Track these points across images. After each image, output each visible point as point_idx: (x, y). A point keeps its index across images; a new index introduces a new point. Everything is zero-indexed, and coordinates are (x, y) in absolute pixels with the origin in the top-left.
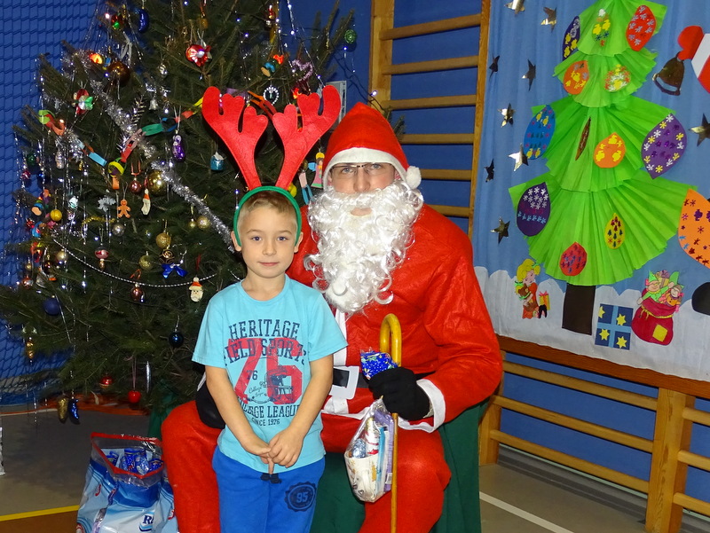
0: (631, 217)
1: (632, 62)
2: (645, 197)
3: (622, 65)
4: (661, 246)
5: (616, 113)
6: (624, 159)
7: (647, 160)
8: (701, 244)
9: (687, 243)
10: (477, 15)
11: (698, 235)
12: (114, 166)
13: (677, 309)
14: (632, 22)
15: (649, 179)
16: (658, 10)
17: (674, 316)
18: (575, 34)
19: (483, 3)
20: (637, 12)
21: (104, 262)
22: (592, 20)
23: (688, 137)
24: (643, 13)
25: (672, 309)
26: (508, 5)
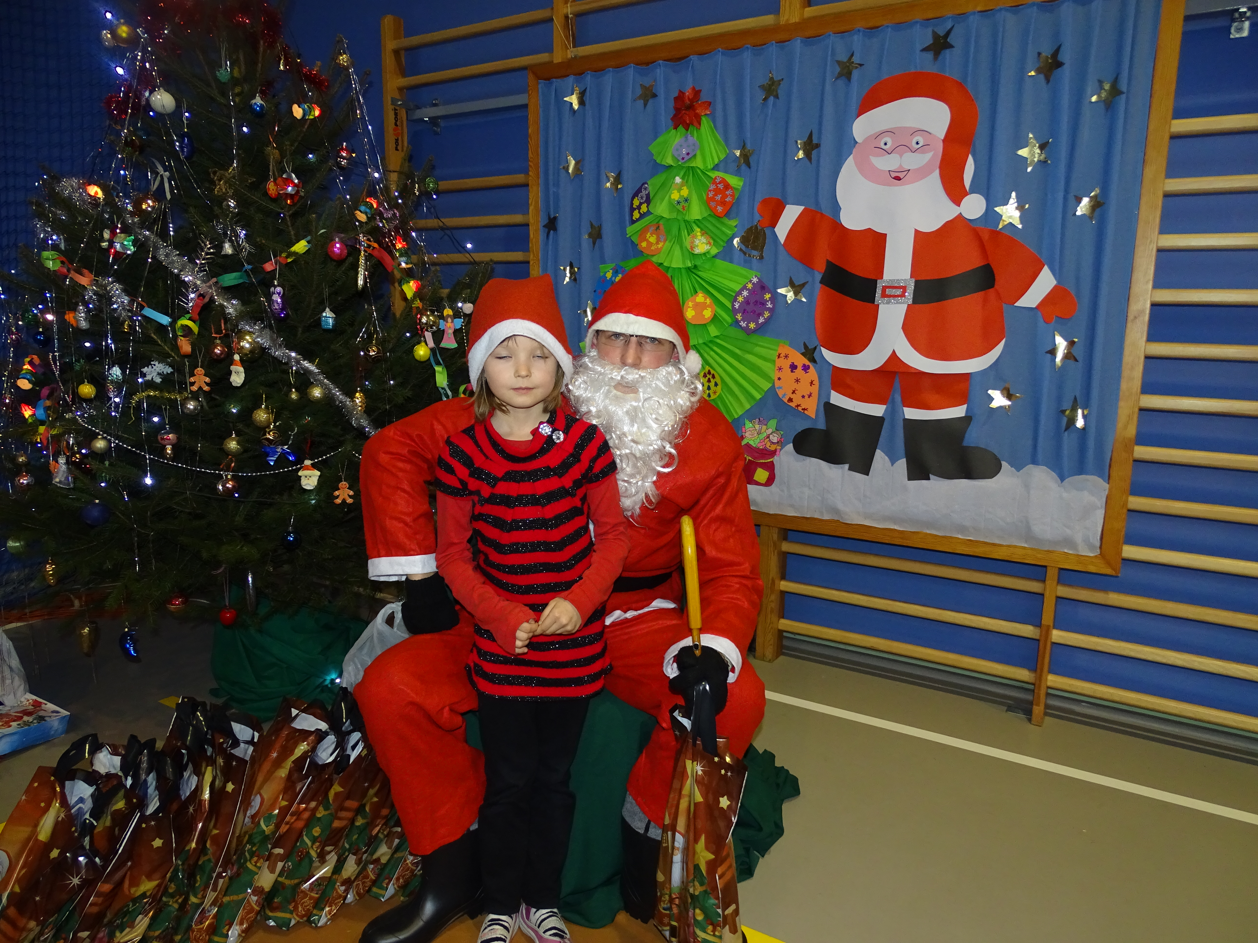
0: (725, 370)
1: (711, 227)
2: (737, 351)
3: (702, 230)
4: (758, 396)
5: (700, 273)
6: (715, 318)
7: (739, 317)
8: (799, 394)
9: (784, 393)
10: (523, 175)
11: (795, 386)
12: (187, 326)
13: (777, 453)
14: (710, 191)
15: (741, 335)
16: (735, 181)
17: (775, 459)
18: (644, 199)
19: (531, 164)
20: (714, 181)
21: (172, 449)
22: (665, 186)
23: (776, 297)
24: (720, 183)
25: (773, 453)
26: (564, 168)
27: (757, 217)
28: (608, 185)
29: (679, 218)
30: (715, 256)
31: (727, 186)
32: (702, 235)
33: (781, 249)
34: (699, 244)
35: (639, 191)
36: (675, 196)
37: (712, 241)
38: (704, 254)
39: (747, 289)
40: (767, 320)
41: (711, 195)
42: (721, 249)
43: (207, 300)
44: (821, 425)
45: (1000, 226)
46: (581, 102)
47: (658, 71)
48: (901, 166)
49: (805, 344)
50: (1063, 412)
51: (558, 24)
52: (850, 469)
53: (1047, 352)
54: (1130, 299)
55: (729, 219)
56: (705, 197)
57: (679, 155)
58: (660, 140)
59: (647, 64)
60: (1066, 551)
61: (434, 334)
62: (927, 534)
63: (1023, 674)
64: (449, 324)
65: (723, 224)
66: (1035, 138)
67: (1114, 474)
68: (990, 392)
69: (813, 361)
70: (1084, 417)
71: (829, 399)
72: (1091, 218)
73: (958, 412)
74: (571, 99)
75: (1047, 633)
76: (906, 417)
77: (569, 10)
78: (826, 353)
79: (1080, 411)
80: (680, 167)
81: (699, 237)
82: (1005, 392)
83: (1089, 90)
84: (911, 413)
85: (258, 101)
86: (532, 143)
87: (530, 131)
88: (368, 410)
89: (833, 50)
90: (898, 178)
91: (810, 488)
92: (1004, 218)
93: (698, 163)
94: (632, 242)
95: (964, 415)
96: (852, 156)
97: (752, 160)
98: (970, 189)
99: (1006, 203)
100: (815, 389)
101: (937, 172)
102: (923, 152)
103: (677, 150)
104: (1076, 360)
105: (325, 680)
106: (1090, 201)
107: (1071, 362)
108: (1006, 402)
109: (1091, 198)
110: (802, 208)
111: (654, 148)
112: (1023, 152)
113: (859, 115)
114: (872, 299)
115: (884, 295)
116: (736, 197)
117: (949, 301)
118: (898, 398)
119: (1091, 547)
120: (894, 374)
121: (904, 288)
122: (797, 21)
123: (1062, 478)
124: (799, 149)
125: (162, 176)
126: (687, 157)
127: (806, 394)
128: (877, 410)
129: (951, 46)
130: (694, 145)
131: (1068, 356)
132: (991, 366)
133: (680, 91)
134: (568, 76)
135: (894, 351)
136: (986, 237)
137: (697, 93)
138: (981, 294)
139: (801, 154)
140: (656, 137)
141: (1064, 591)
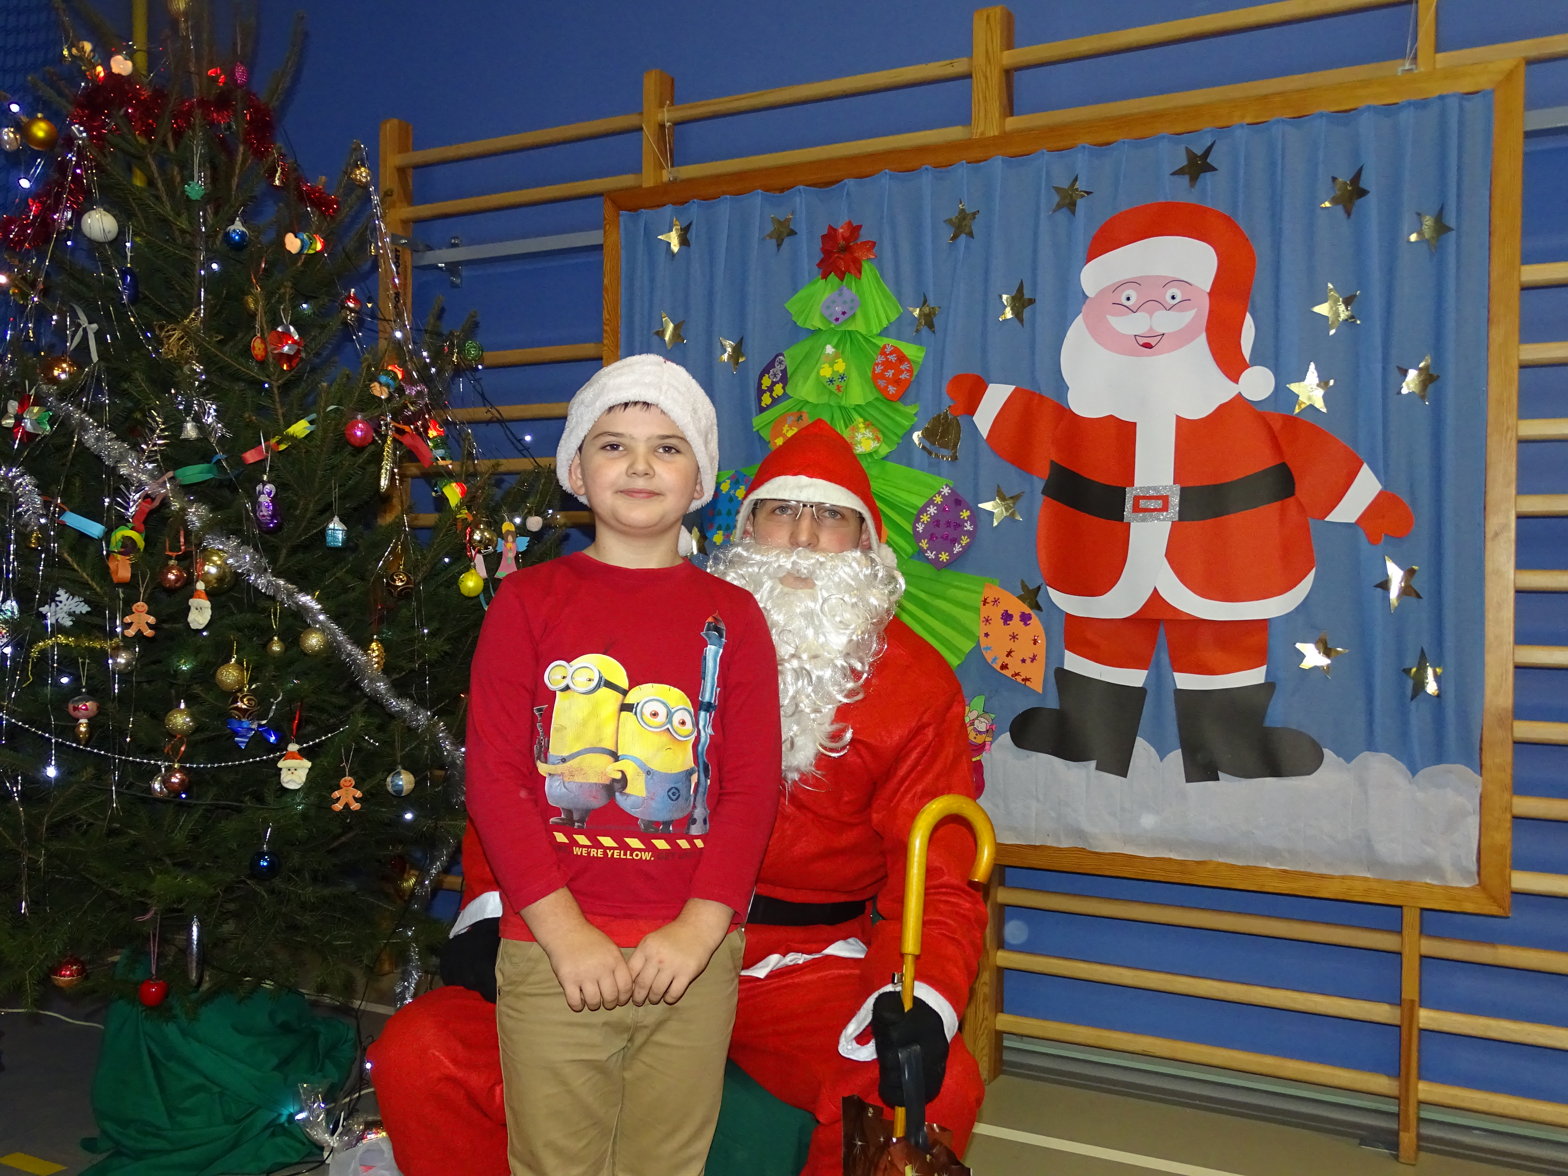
1: (879, 416)
7: (924, 544)
8: (1017, 656)
9: (994, 655)
10: (592, 345)
11: (1011, 645)
12: (130, 538)
13: (987, 747)
14: (877, 364)
15: (927, 570)
16: (913, 352)
17: (984, 757)
18: (779, 377)
19: (606, 328)
20: (883, 352)
21: (89, 725)
22: (811, 359)
23: (977, 516)
24: (891, 353)
25: (980, 748)
26: (657, 333)
27: (947, 402)
28: (725, 357)
29: (832, 403)
30: (885, 458)
31: (902, 358)
32: (867, 427)
33: (984, 447)
34: (863, 440)
35: (771, 365)
36: (826, 372)
37: (880, 436)
38: (870, 454)
39: (934, 505)
40: (966, 549)
41: (878, 370)
42: (895, 447)
43: (157, 503)
44: (1052, 702)
45: (1297, 411)
46: (684, 241)
47: (798, 199)
48: (1151, 329)
49: (1023, 582)
50: (1407, 671)
51: (649, 134)
52: (1098, 768)
53: (1377, 586)
54: (1488, 508)
55: (906, 404)
56: (870, 374)
57: (831, 315)
58: (802, 293)
59: (782, 190)
60: (1429, 881)
61: (485, 557)
62: (1219, 864)
63: (1381, 1083)
64: (509, 545)
65: (897, 411)
66: (1336, 289)
67: (1488, 761)
68: (1299, 646)
69: (1037, 607)
70: (1437, 678)
71: (1063, 664)
72: (1423, 397)
73: (1255, 676)
74: (670, 238)
75: (1411, 1017)
76: (1178, 687)
77: (666, 116)
78: (1057, 597)
79: (1430, 671)
80: (833, 332)
81: (863, 431)
82: (1321, 646)
83: (1406, 228)
84: (1186, 681)
85: (238, 226)
86: (608, 297)
87: (606, 281)
88: (387, 670)
89: (1048, 173)
90: (1148, 346)
91: (1038, 800)
92: (1302, 399)
93: (858, 325)
94: (761, 438)
95: (1262, 681)
96: (1080, 316)
97: (936, 321)
98: (1250, 360)
99: (1301, 378)
100: (1041, 649)
101: (1203, 336)
102: (1182, 310)
103: (828, 307)
104: (1418, 596)
105: (280, 1115)
106: (1420, 375)
107: (1413, 600)
108: (1323, 661)
109: (1420, 370)
110: (1013, 387)
111: (793, 306)
112: (1323, 309)
113: (1088, 261)
114: (1119, 515)
115: (1136, 509)
116: (915, 373)
117: (1232, 516)
118: (1165, 659)
119: (1465, 873)
120: (1156, 623)
121: (1165, 499)
122: (996, 133)
123: (1414, 771)
124: (1006, 307)
125: (85, 330)
126: (842, 318)
127: (1028, 656)
128: (1134, 678)
129: (1214, 169)
130: (852, 301)
131: (1407, 591)
132: (1297, 609)
133: (830, 227)
134: (665, 205)
135: (1155, 588)
136: (1277, 426)
137: (855, 230)
138: (1276, 505)
139: (1009, 314)
140: (795, 291)
141: (1431, 947)
